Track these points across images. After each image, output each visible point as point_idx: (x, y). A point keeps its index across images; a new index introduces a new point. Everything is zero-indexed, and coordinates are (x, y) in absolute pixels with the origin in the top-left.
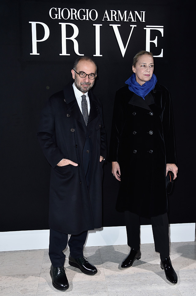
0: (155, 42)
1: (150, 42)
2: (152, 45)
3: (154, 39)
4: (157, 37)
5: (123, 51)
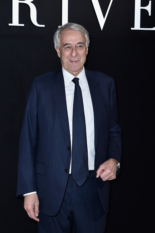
0: (148, 8)
1: (141, 9)
2: (144, 13)
3: (146, 5)
4: (150, 2)
5: (102, 21)
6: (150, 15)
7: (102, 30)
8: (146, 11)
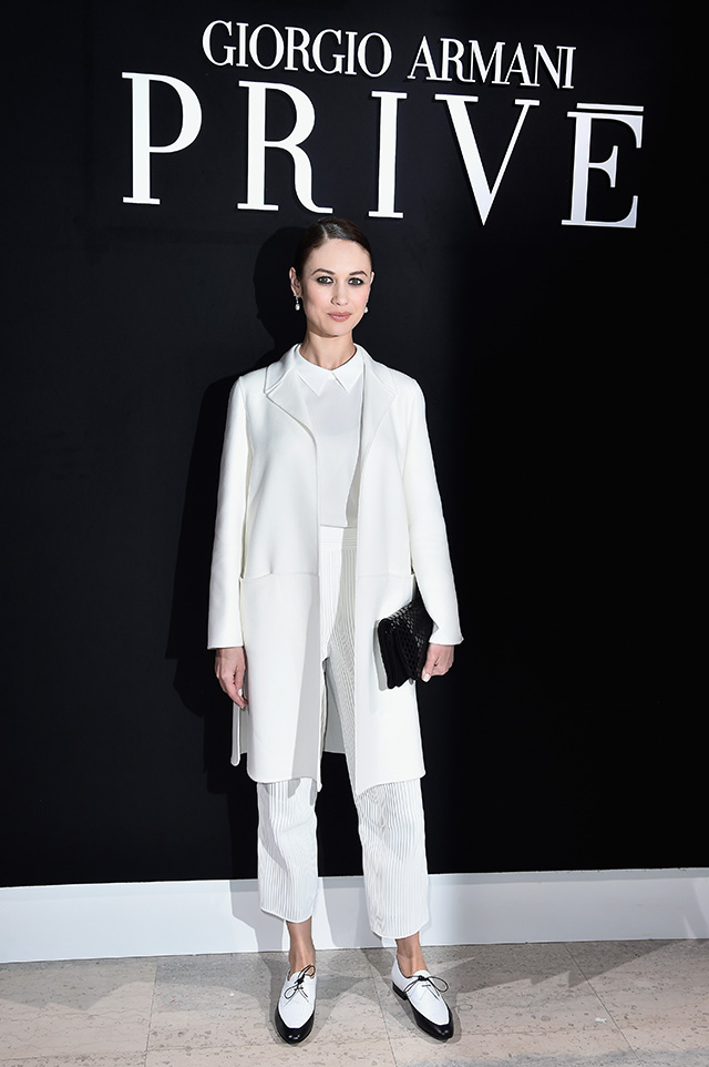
0: (610, 166)
1: (590, 169)
2: (597, 177)
3: (605, 157)
4: (615, 149)
5: (485, 199)
6: (613, 185)
7: (484, 222)
8: (603, 175)
